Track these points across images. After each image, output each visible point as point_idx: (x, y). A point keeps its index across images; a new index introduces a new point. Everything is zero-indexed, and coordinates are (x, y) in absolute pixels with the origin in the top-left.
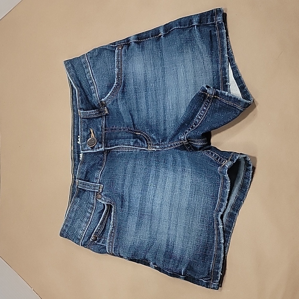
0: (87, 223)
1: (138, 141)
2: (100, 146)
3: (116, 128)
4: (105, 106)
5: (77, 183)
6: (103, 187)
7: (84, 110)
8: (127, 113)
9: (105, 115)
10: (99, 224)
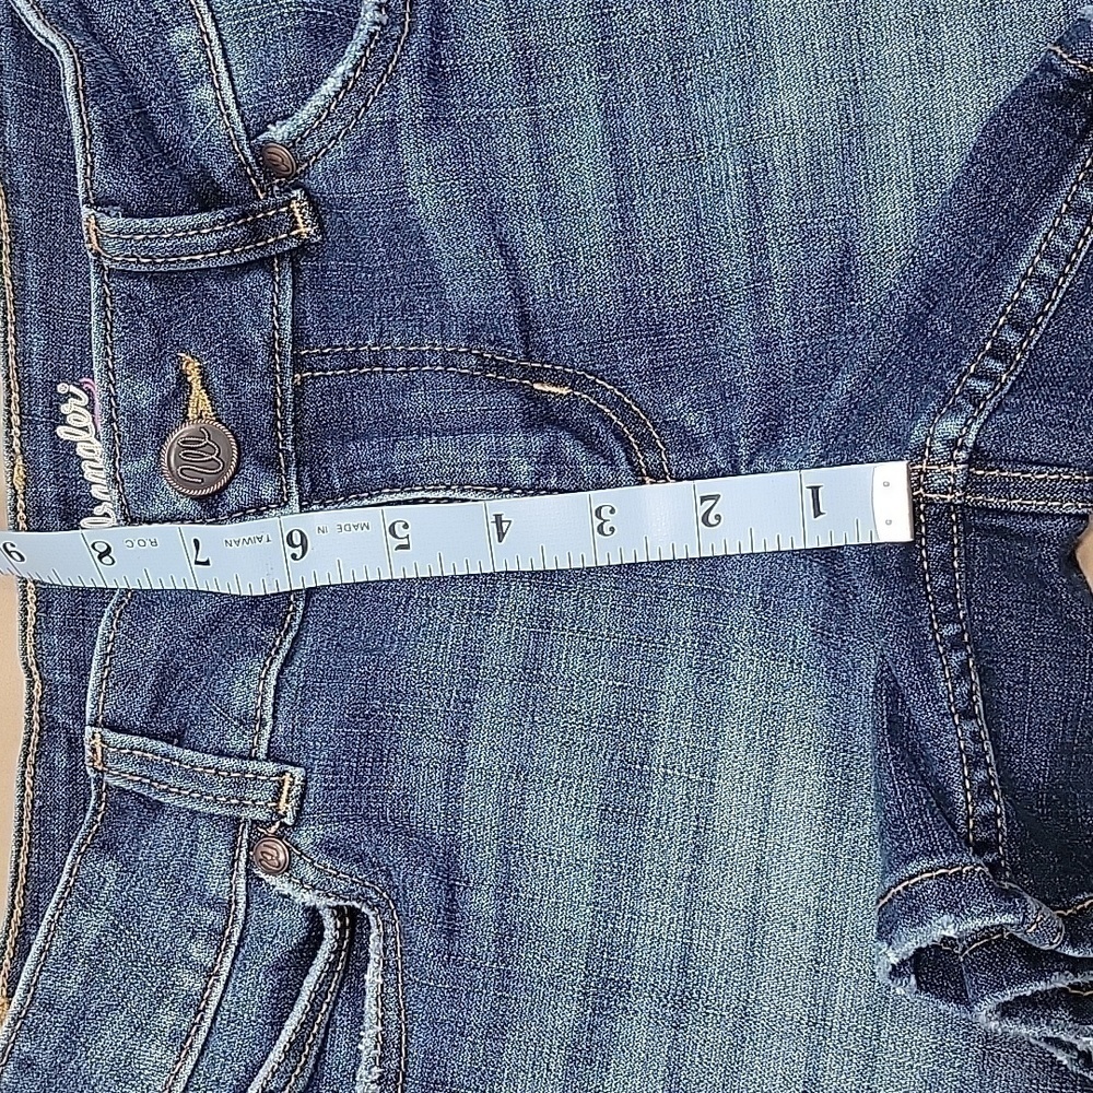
0: (180, 1041)
1: (570, 448)
2: (267, 492)
3: (383, 353)
4: (294, 180)
5: (94, 750)
6: (305, 788)
7: (128, 214)
8: (475, 233)
9: (290, 251)
10: (276, 1055)
